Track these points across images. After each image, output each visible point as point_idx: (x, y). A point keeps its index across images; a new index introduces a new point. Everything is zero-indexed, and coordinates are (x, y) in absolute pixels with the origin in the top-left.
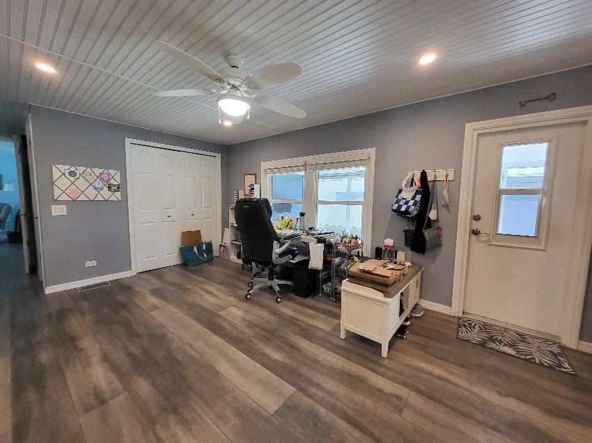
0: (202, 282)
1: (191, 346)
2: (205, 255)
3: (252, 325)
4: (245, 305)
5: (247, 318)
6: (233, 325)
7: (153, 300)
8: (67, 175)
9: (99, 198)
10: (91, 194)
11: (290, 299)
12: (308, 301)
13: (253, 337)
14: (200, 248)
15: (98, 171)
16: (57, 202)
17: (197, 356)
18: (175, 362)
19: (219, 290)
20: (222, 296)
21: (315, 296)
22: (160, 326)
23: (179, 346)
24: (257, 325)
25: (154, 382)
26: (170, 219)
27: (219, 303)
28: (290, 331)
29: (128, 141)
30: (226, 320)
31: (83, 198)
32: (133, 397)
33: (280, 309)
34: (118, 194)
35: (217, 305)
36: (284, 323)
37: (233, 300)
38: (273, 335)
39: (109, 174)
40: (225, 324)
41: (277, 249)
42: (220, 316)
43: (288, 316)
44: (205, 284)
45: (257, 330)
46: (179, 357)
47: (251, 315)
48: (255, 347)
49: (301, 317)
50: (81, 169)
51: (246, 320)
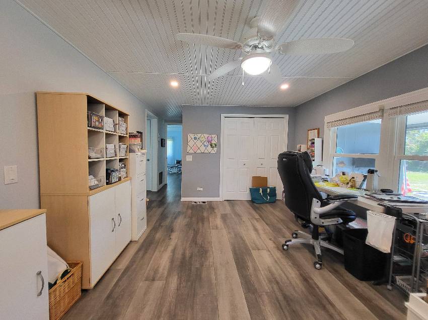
0: (256, 219)
1: (216, 270)
2: (269, 197)
3: (273, 280)
4: (278, 254)
5: (273, 269)
6: (256, 269)
7: (219, 222)
8: (193, 139)
9: (206, 151)
10: (203, 149)
11: (335, 272)
12: (364, 287)
13: (267, 293)
14: (265, 191)
15: (206, 136)
16: (189, 154)
17: (214, 281)
18: (199, 277)
19: (264, 230)
20: (263, 236)
21: (378, 284)
22: (210, 243)
23: (209, 265)
24: (277, 283)
25: (180, 284)
26: (244, 166)
27: (258, 243)
28: (314, 315)
29: (223, 115)
30: (253, 261)
31: (199, 151)
32: (165, 287)
33: (315, 278)
34: (215, 149)
35: (254, 244)
36: (311, 298)
37: (271, 245)
38: (289, 305)
39: (211, 137)
40: (250, 264)
41: (317, 208)
42: (250, 255)
43: (321, 292)
44: (257, 221)
45: (275, 287)
46: (204, 274)
47: (279, 268)
48: (261, 306)
49: (339, 305)
50: (199, 135)
51: (270, 271)
